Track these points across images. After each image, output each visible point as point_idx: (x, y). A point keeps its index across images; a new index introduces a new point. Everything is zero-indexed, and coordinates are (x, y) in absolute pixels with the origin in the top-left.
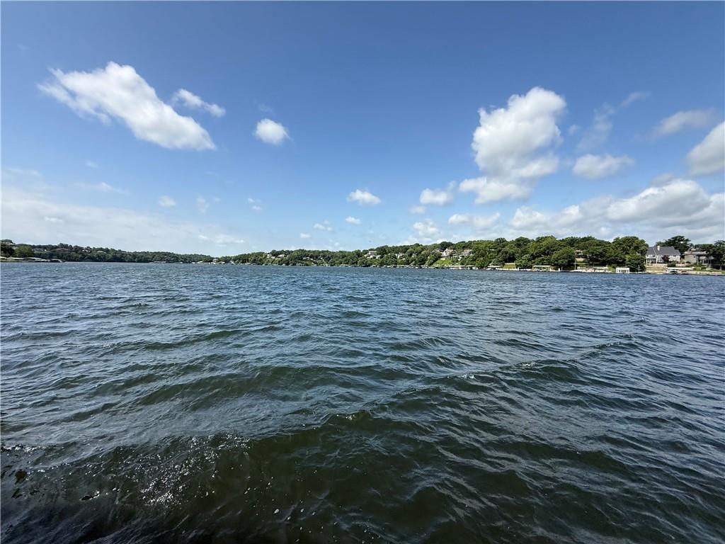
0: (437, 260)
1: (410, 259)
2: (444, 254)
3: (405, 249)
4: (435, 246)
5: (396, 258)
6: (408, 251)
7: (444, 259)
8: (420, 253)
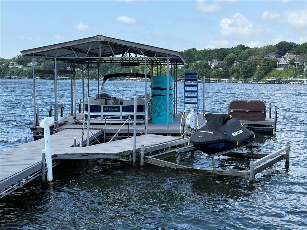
0: (270, 70)
1: (231, 69)
2: (282, 60)
3: (221, 54)
4: (268, 50)
5: (208, 67)
6: (228, 57)
7: (282, 69)
8: (245, 59)
